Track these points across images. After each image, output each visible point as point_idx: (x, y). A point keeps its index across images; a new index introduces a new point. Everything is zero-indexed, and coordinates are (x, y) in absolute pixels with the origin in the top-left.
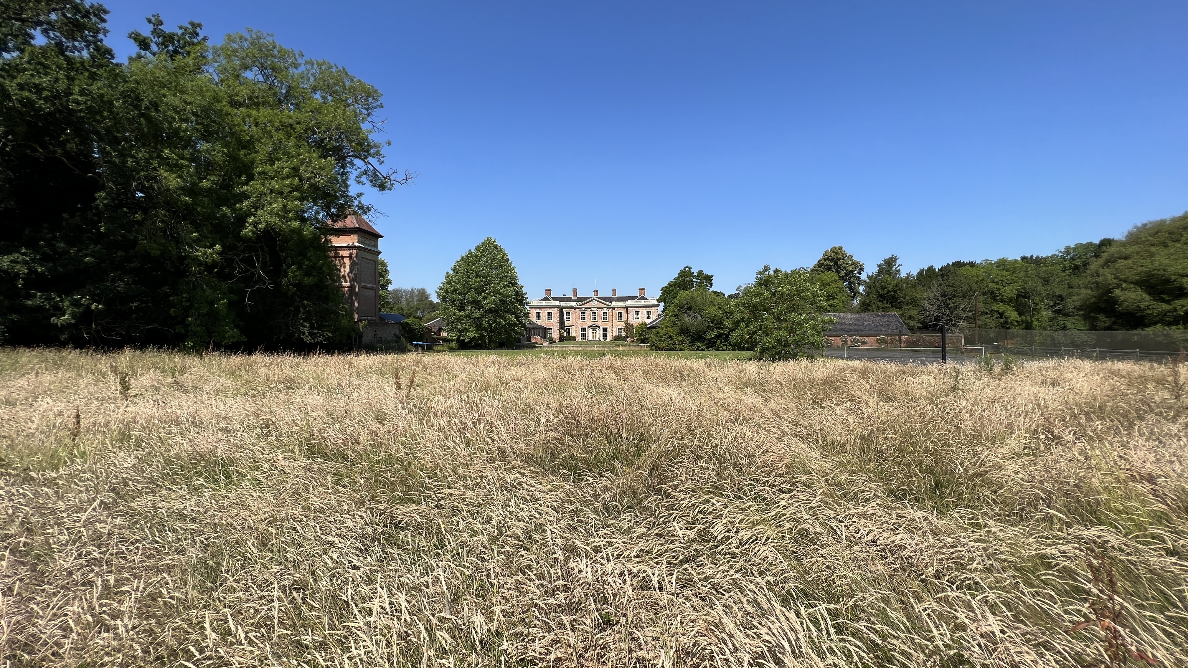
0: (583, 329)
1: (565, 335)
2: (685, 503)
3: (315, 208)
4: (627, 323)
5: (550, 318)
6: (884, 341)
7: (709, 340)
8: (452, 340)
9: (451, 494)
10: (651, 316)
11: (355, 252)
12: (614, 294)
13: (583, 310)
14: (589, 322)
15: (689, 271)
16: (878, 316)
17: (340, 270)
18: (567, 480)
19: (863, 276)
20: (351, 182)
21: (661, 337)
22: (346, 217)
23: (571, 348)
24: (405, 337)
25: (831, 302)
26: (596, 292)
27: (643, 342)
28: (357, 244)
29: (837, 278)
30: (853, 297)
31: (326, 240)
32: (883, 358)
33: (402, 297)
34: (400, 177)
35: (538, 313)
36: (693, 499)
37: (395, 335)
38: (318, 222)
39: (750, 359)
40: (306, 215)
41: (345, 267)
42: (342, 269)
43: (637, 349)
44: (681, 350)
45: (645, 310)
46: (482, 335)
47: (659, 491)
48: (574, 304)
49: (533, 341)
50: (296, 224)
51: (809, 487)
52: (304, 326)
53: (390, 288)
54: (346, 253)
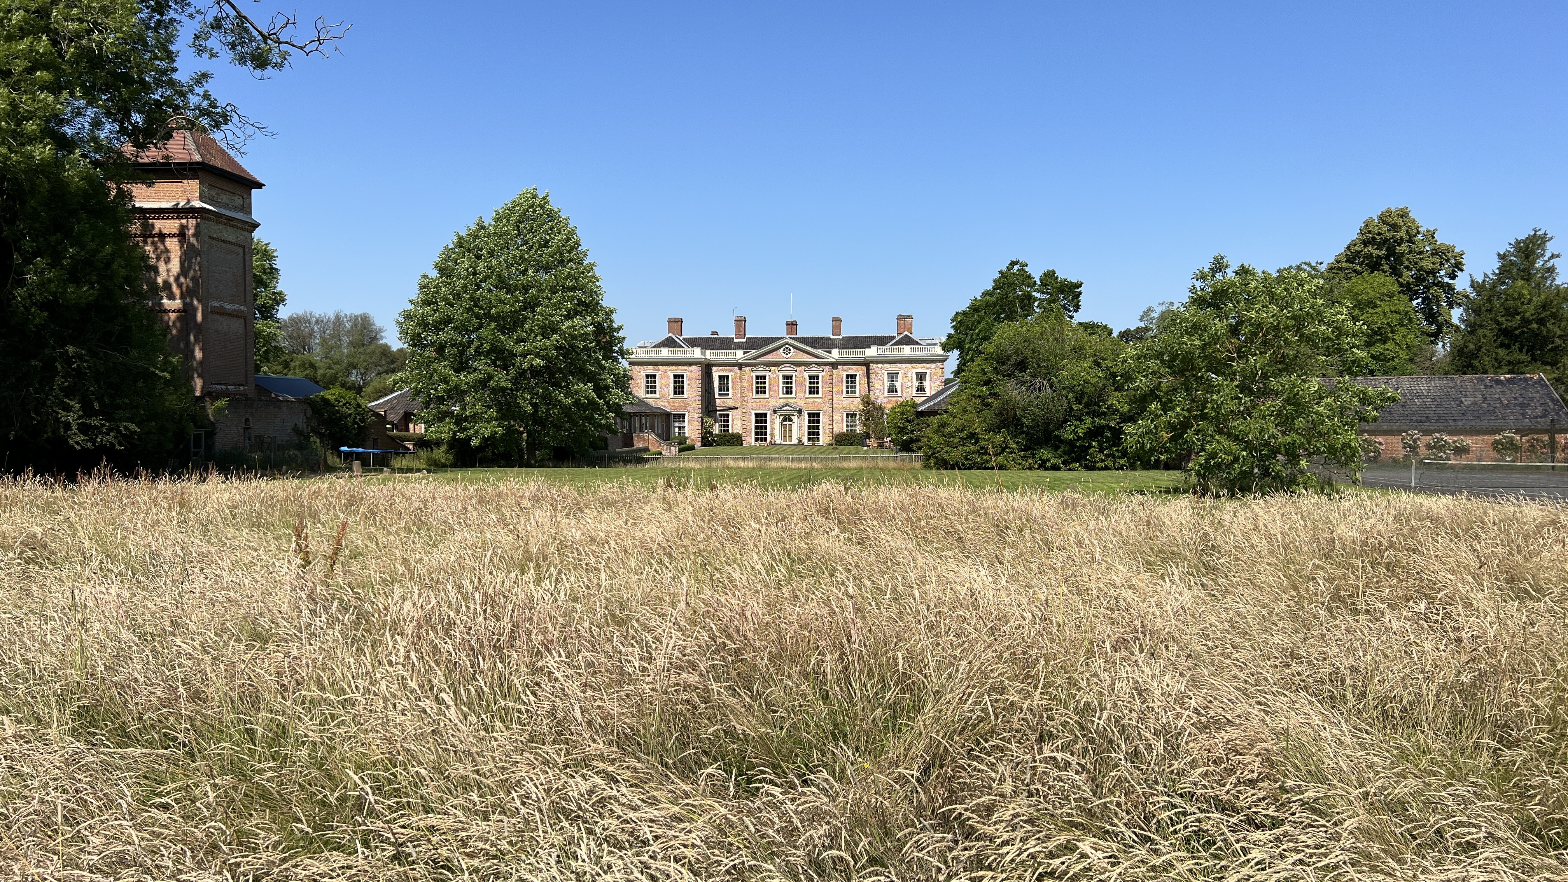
0: (761, 418)
1: (716, 429)
2: (1011, 851)
3: (90, 112)
4: (867, 401)
5: (679, 388)
6: (1512, 446)
7: (1071, 443)
8: (438, 443)
9: (432, 829)
10: (926, 384)
11: (192, 222)
12: (837, 329)
13: (761, 371)
14: (774, 398)
15: (1022, 271)
16: (1498, 382)
17: (156, 270)
18: (719, 792)
19: (1462, 284)
20: (182, 44)
21: (951, 435)
22: (169, 136)
23: (731, 463)
24: (321, 436)
25: (1378, 348)
26: (792, 325)
27: (906, 447)
28: (197, 204)
29: (1395, 288)
30: (1436, 335)
31: (121, 193)
32: (1512, 488)
33: (311, 334)
34: (303, 34)
35: (651, 378)
36: (1032, 842)
37: (296, 431)
38: (99, 148)
39: (1176, 491)
40: (69, 131)
41: (168, 261)
42: (162, 267)
43: (892, 464)
44: (1001, 467)
45: (911, 371)
46: (510, 431)
47: (945, 822)
48: (739, 355)
49: (638, 444)
50: (43, 151)
51: (1321, 814)
52: (68, 408)
53: (283, 313)
54: (170, 226)
